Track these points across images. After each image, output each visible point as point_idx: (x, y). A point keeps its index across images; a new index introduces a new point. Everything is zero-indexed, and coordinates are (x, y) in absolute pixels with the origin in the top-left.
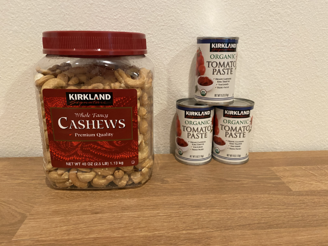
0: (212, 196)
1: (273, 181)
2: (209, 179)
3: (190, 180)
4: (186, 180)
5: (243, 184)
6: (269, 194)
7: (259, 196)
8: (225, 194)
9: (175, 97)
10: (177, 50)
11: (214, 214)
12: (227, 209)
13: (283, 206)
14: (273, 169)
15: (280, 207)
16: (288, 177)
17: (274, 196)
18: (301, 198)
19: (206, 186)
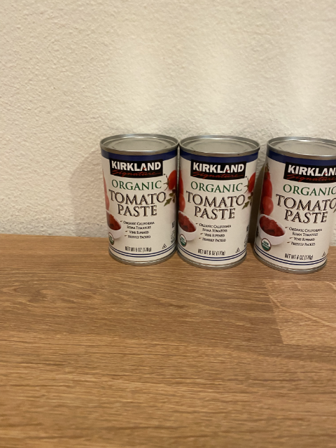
0: (107, 339)
1: (252, 315)
2: (126, 297)
3: (89, 297)
4: (83, 297)
5: (186, 315)
6: (227, 347)
7: (202, 349)
8: (134, 337)
9: (97, 130)
10: (93, 32)
11: (78, 389)
12: (114, 377)
13: (241, 382)
14: (268, 284)
15: (232, 385)
16: (291, 306)
17: (235, 354)
18: (291, 364)
19: (110, 313)
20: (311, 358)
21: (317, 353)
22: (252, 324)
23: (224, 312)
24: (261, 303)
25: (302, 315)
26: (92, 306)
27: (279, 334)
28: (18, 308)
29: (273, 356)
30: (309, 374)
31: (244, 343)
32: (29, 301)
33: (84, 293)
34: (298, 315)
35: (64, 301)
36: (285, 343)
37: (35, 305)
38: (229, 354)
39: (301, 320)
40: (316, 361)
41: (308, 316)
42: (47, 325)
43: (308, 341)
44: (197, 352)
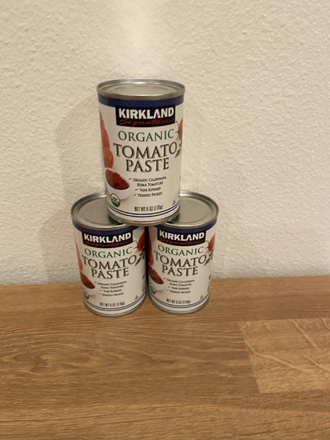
1: (232, 364)
6: (214, 402)
7: (195, 407)
14: (243, 326)
17: (222, 409)
18: (268, 414)
20: (283, 406)
21: (288, 400)
22: (233, 374)
23: (208, 363)
24: (238, 350)
25: (272, 360)
26: (92, 370)
27: (256, 383)
28: (22, 381)
29: (253, 408)
30: (283, 423)
31: (228, 396)
32: (32, 370)
33: (82, 354)
34: (270, 359)
35: (64, 366)
36: (261, 392)
37: (38, 374)
38: (218, 411)
39: (272, 365)
40: (287, 409)
41: (278, 360)
42: (54, 398)
43: (280, 388)
44: (191, 411)
